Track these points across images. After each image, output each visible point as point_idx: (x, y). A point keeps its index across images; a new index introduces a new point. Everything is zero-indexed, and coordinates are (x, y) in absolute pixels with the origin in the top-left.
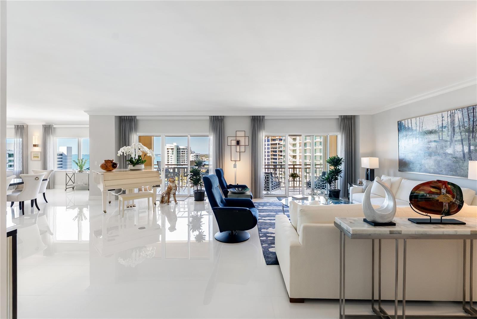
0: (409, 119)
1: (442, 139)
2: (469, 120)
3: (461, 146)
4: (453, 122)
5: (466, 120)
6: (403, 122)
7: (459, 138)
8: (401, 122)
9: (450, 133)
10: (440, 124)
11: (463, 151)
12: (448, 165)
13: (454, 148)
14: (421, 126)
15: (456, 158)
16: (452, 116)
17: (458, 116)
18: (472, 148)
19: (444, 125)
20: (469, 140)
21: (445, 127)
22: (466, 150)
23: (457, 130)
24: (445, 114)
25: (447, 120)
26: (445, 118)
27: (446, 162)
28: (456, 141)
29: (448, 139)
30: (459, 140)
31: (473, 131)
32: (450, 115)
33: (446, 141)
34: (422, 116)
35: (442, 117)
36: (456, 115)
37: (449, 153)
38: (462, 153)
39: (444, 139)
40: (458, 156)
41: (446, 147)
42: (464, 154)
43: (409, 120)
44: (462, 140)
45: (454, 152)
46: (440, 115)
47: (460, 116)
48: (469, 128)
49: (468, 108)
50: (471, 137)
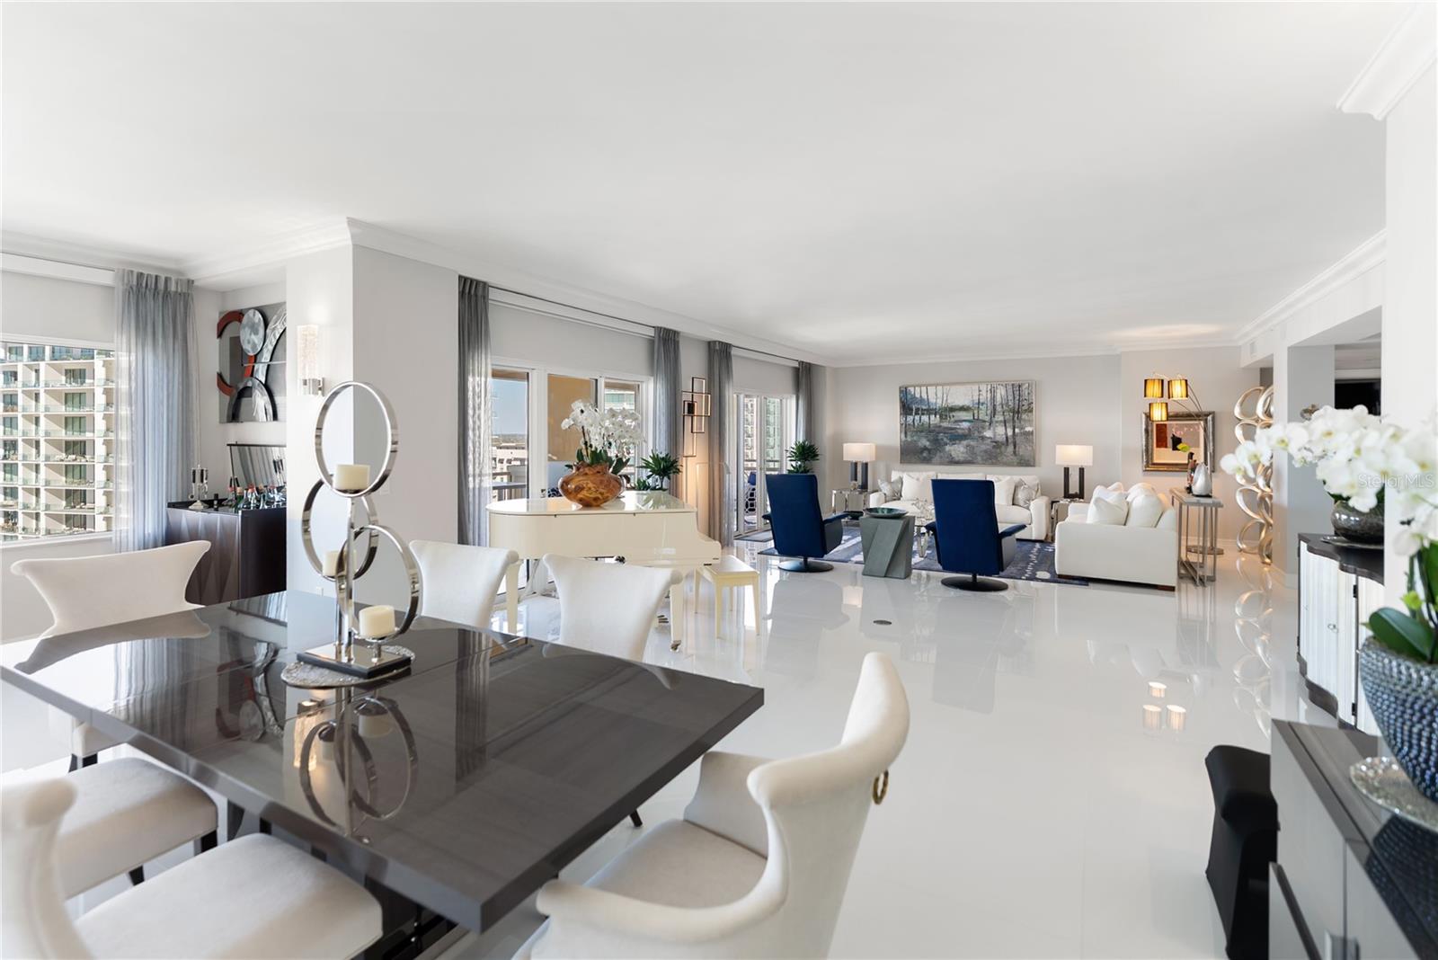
0: (924, 386)
1: (978, 419)
2: (1014, 398)
3: (1004, 428)
4: (993, 399)
5: (1011, 398)
6: (912, 389)
7: (1001, 418)
8: (906, 388)
9: (989, 412)
10: (976, 398)
11: (1006, 434)
12: (986, 451)
13: (994, 430)
14: (945, 399)
15: (996, 442)
16: (993, 391)
17: (1000, 393)
18: (1017, 430)
19: (981, 401)
20: (1014, 421)
21: (983, 404)
22: (1010, 433)
23: (999, 408)
24: (983, 387)
25: (985, 396)
26: (984, 393)
27: (984, 447)
28: (997, 422)
29: (987, 418)
30: (1001, 421)
31: (1018, 412)
32: (991, 390)
33: (985, 421)
34: (948, 384)
35: (980, 391)
36: (998, 391)
37: (988, 436)
38: (1004, 436)
39: (980, 418)
40: (1000, 440)
41: (983, 428)
42: (1007, 438)
43: (924, 389)
44: (1005, 422)
45: (995, 435)
46: (976, 387)
47: (1003, 392)
48: (1014, 407)
49: (1013, 385)
50: (1016, 418)
